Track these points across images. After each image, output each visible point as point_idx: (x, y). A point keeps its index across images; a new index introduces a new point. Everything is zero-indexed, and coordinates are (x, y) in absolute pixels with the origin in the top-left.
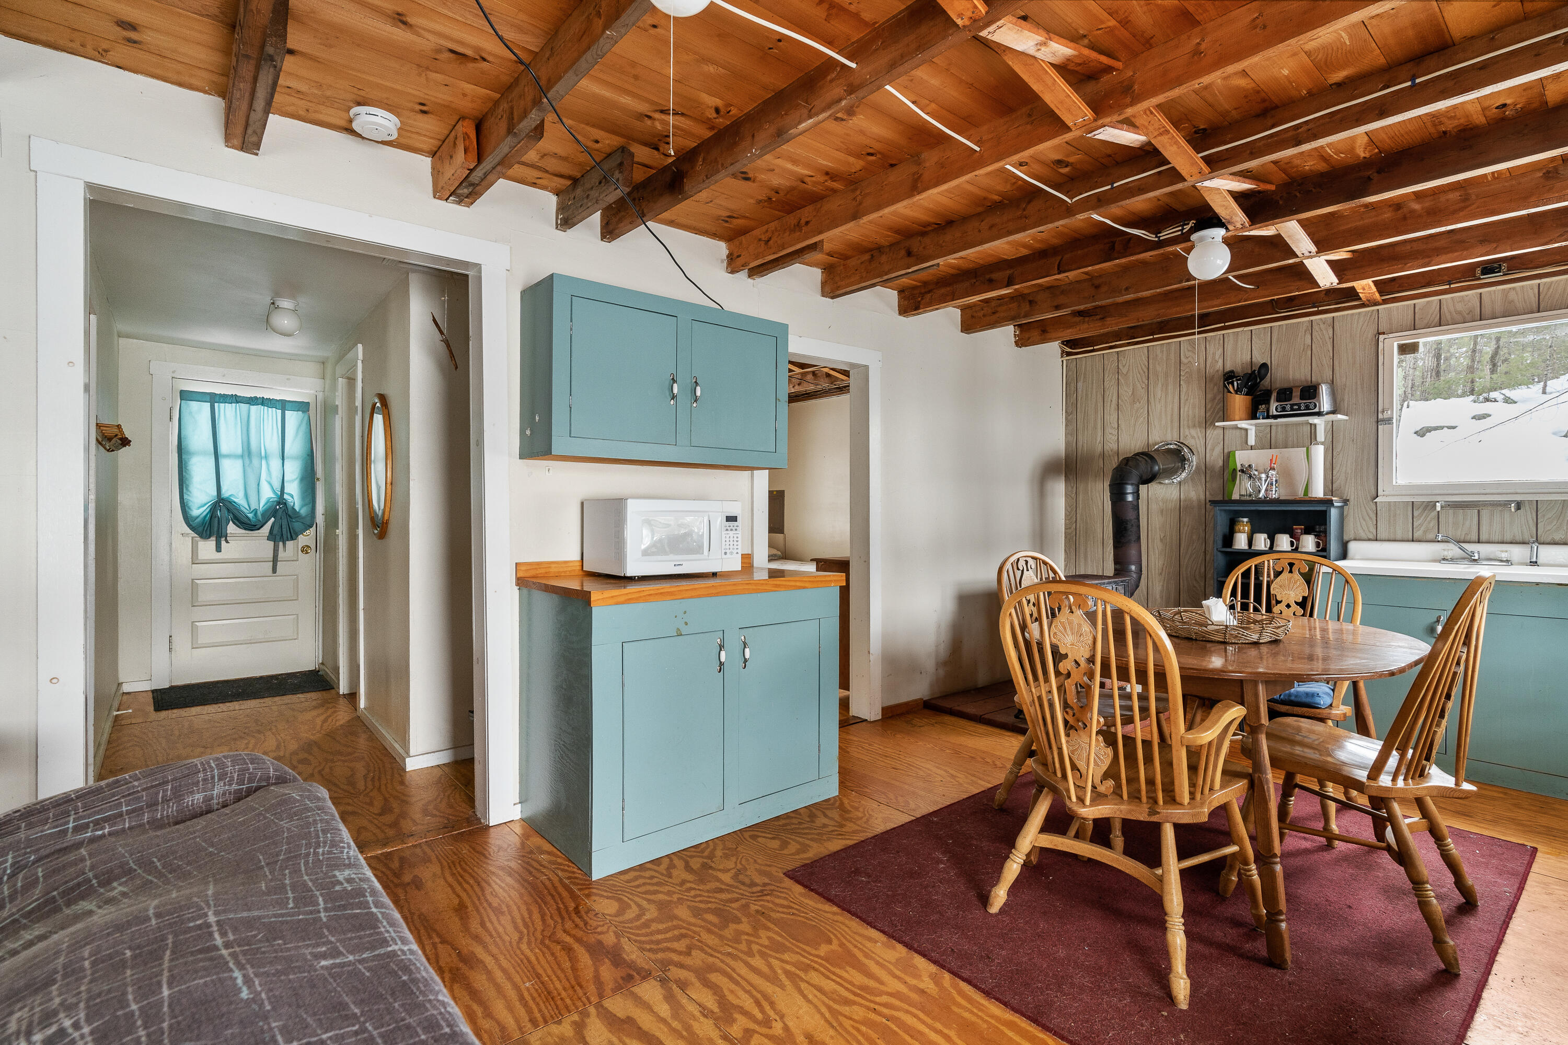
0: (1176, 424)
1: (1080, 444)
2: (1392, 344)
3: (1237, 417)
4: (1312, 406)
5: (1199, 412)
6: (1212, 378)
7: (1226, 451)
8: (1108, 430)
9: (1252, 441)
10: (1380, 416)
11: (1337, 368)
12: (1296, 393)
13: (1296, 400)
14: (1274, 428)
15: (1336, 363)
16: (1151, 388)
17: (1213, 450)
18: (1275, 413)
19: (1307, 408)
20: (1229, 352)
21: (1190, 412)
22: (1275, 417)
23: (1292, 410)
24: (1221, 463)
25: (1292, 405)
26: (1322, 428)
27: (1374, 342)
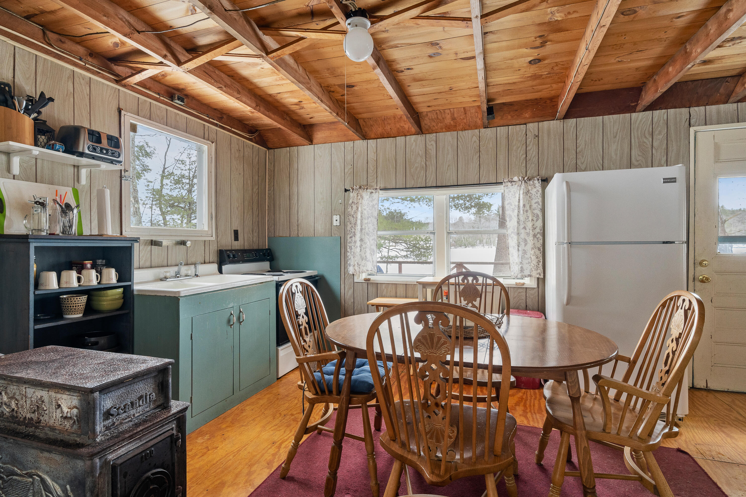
2: (127, 119)
3: (27, 141)
4: (116, 154)
9: (16, 169)
10: (123, 173)
12: (104, 139)
13: (104, 145)
14: (39, 162)
15: (92, 119)
18: (85, 152)
19: (113, 154)
22: (81, 155)
23: (101, 152)
25: (102, 149)
26: (84, 172)
27: (117, 114)
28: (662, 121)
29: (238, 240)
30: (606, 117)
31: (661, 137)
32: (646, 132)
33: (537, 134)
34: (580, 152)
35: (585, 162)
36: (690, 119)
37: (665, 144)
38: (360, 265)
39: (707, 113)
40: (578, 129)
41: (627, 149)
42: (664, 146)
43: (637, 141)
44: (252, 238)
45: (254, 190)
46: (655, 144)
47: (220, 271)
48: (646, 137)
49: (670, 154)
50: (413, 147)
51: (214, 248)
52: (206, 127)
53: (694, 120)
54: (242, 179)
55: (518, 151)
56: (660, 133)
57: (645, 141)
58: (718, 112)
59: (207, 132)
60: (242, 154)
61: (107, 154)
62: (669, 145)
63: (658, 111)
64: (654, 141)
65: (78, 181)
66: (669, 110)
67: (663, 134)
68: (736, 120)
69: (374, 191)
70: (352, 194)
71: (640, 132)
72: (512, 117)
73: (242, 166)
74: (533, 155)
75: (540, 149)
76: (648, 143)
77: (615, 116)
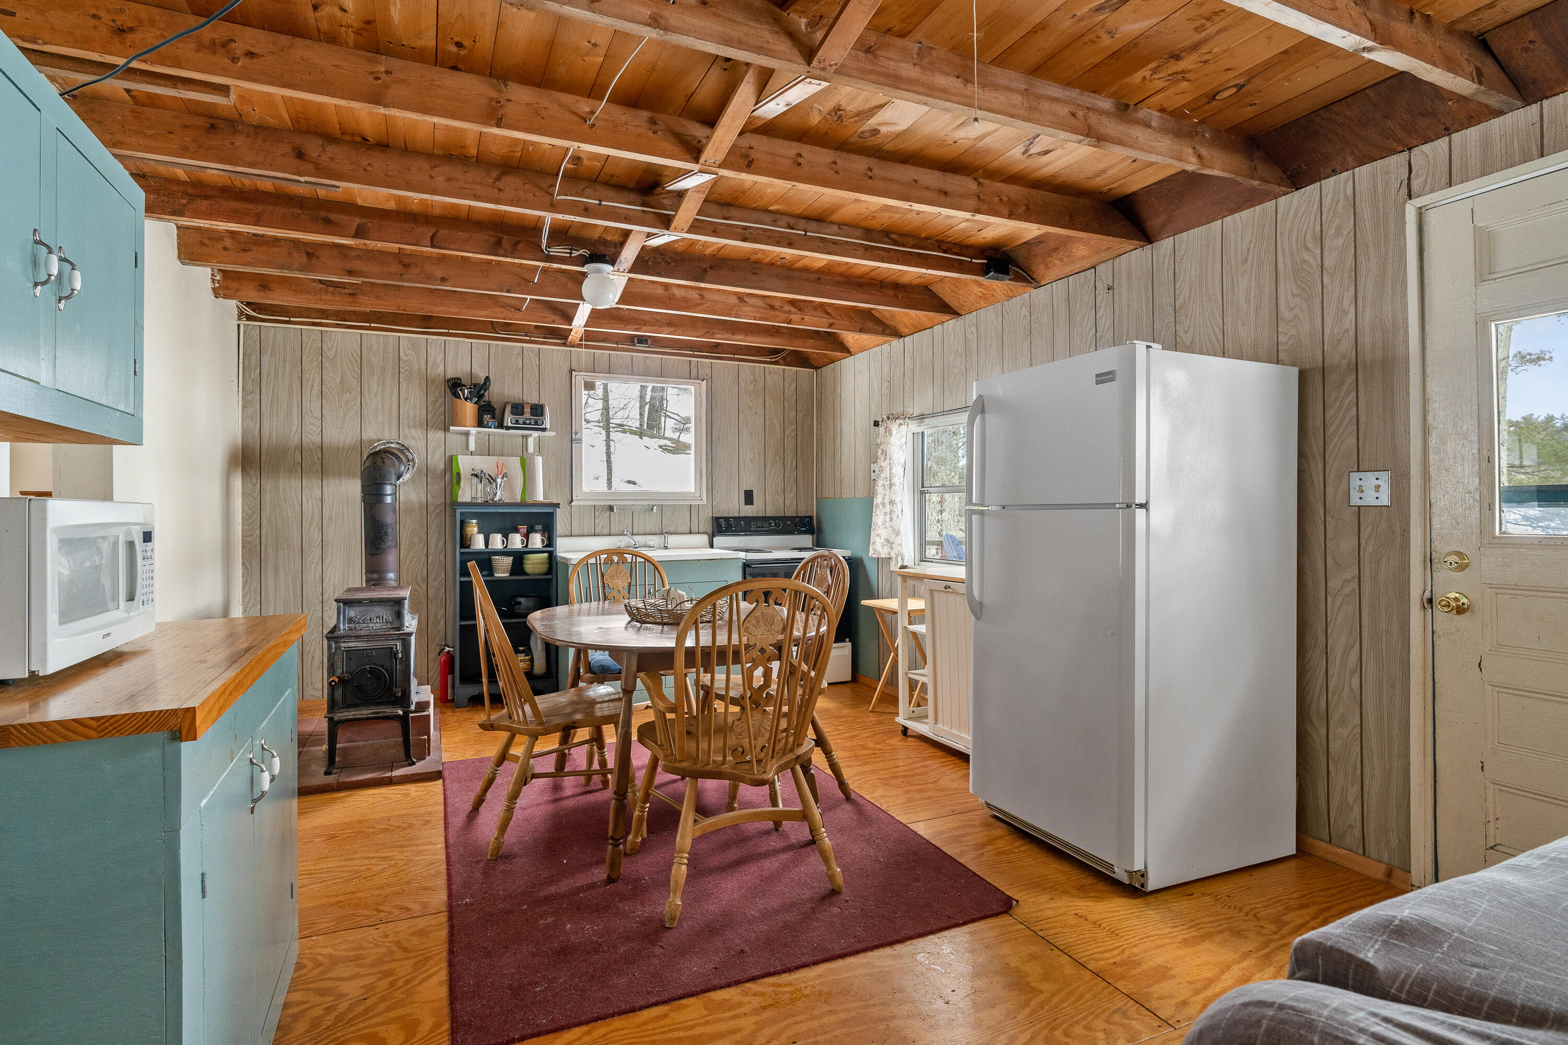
0: (395, 422)
1: (266, 432)
2: (580, 379)
3: (468, 424)
4: (540, 422)
5: (420, 413)
6: (433, 381)
7: (447, 454)
8: (307, 419)
9: (472, 447)
10: (574, 436)
11: (542, 391)
12: (527, 410)
13: (527, 415)
14: (491, 437)
15: (541, 388)
16: (365, 379)
17: (434, 452)
18: (510, 424)
19: (536, 423)
20: (450, 358)
21: (411, 412)
22: (508, 428)
23: (525, 423)
24: (442, 466)
25: (524, 420)
26: (531, 441)
27: (569, 375)
28: (1341, 202)
29: (752, 504)
30: (1228, 219)
31: (1340, 241)
32: (1309, 236)
33: (1111, 284)
34: (1181, 307)
35: (1191, 329)
36: (1409, 179)
37: (1352, 256)
38: (893, 543)
39: (1455, 152)
40: (1178, 259)
41: (1268, 287)
42: (1350, 262)
43: (1288, 260)
44: (781, 501)
45: (787, 432)
46: (1328, 263)
47: (712, 546)
48: (1307, 249)
49: (1361, 280)
50: (952, 340)
51: (707, 514)
52: (693, 364)
53: (1421, 179)
54: (762, 419)
55: (1084, 323)
56: (1338, 232)
57: (1307, 257)
58: (1486, 144)
59: (696, 369)
60: (761, 386)
61: (530, 424)
62: (1361, 259)
63: (1332, 179)
64: (1326, 254)
65: (527, 450)
66: (1357, 170)
67: (1345, 233)
68: (1535, 152)
69: (902, 422)
70: (881, 429)
71: (1294, 240)
72: (1061, 260)
73: (761, 402)
74: (1106, 328)
75: (1116, 313)
76: (1312, 262)
77: (1246, 214)
